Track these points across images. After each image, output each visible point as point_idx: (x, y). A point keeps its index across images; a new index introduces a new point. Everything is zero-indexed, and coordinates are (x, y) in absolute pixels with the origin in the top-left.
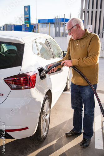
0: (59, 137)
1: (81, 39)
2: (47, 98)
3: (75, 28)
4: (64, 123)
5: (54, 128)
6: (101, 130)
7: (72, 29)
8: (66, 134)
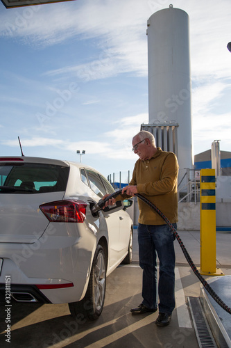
0: (121, 315)
1: (152, 158)
2: (100, 249)
3: (143, 143)
4: (129, 299)
5: (113, 305)
6: (186, 306)
7: (139, 145)
8: (132, 311)
